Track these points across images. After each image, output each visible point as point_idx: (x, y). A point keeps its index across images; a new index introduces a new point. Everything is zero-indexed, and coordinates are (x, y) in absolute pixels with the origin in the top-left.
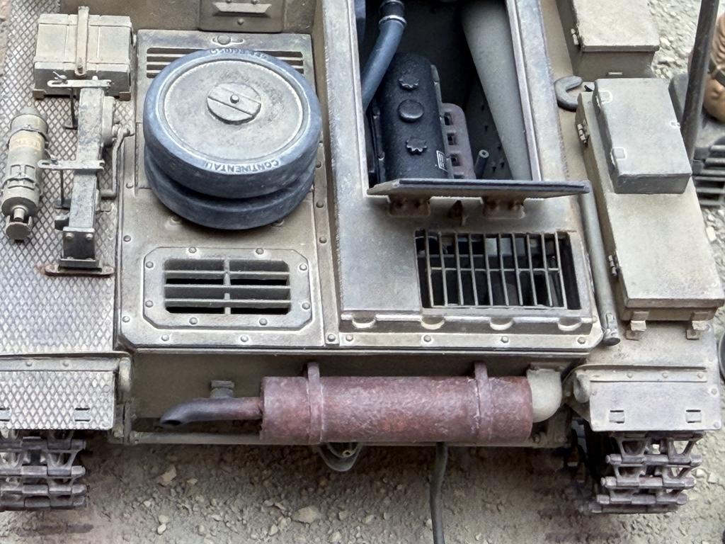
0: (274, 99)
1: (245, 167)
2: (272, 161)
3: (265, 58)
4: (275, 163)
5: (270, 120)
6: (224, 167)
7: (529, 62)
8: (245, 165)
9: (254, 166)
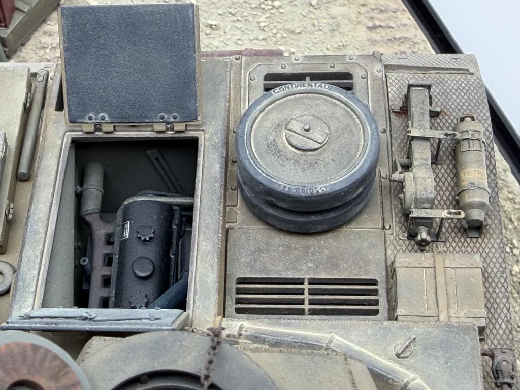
0: (274, 145)
1: (299, 87)
2: (278, 92)
3: (279, 185)
4: (276, 91)
5: (278, 125)
6: (315, 86)
7: (43, 235)
8: (299, 88)
9: (292, 87)
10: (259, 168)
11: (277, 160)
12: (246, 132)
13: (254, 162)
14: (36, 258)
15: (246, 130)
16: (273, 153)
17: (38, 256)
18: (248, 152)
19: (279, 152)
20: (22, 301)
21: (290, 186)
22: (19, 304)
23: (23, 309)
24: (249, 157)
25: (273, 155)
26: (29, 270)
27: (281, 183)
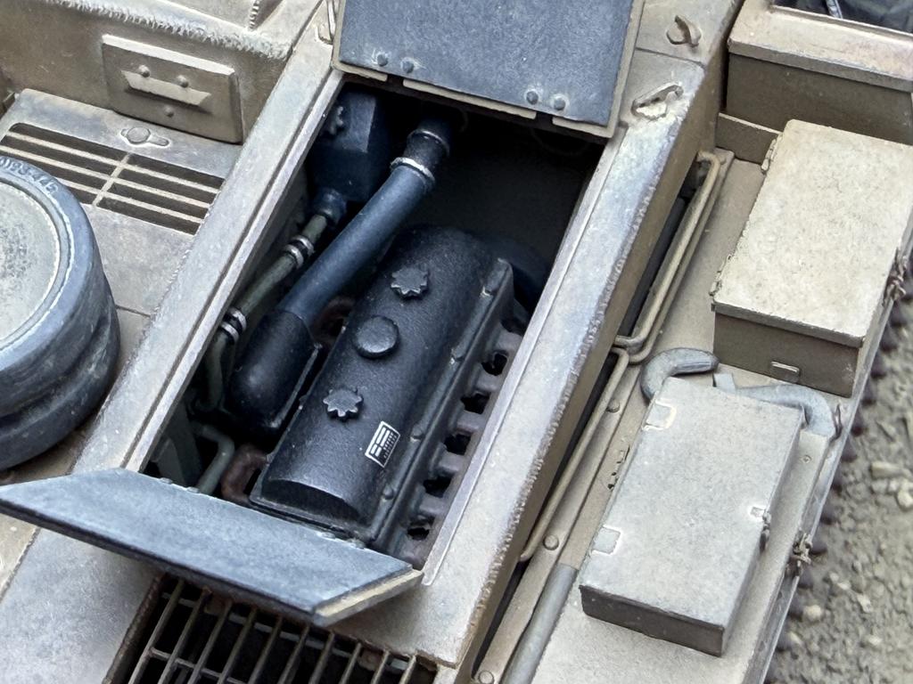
10: (67, 233)
11: (25, 238)
12: (48, 313)
13: (70, 247)
14: (584, 258)
15: (43, 319)
16: (22, 254)
17: (579, 262)
18: (69, 270)
19: (11, 250)
20: (632, 174)
21: (33, 182)
22: (640, 169)
23: (635, 157)
24: (72, 260)
25: (25, 251)
26: (604, 237)
27: (46, 192)
